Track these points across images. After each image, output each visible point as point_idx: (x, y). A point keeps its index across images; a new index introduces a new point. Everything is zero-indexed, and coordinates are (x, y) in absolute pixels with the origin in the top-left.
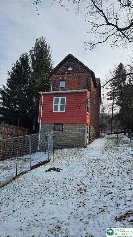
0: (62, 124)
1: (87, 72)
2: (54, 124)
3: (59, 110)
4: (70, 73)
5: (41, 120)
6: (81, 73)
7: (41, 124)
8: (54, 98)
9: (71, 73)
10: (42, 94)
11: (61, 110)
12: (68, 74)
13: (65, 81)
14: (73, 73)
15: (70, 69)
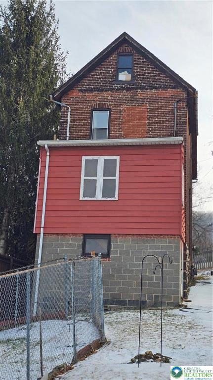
0: (107, 237)
1: (174, 88)
2: (84, 235)
3: (99, 196)
4: (123, 89)
5: (43, 225)
6: (157, 88)
7: (42, 235)
8: (84, 158)
9: (128, 89)
10: (46, 147)
11: (104, 196)
12: (118, 90)
13: (109, 110)
14: (133, 88)
15: (124, 76)
